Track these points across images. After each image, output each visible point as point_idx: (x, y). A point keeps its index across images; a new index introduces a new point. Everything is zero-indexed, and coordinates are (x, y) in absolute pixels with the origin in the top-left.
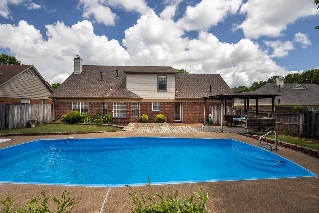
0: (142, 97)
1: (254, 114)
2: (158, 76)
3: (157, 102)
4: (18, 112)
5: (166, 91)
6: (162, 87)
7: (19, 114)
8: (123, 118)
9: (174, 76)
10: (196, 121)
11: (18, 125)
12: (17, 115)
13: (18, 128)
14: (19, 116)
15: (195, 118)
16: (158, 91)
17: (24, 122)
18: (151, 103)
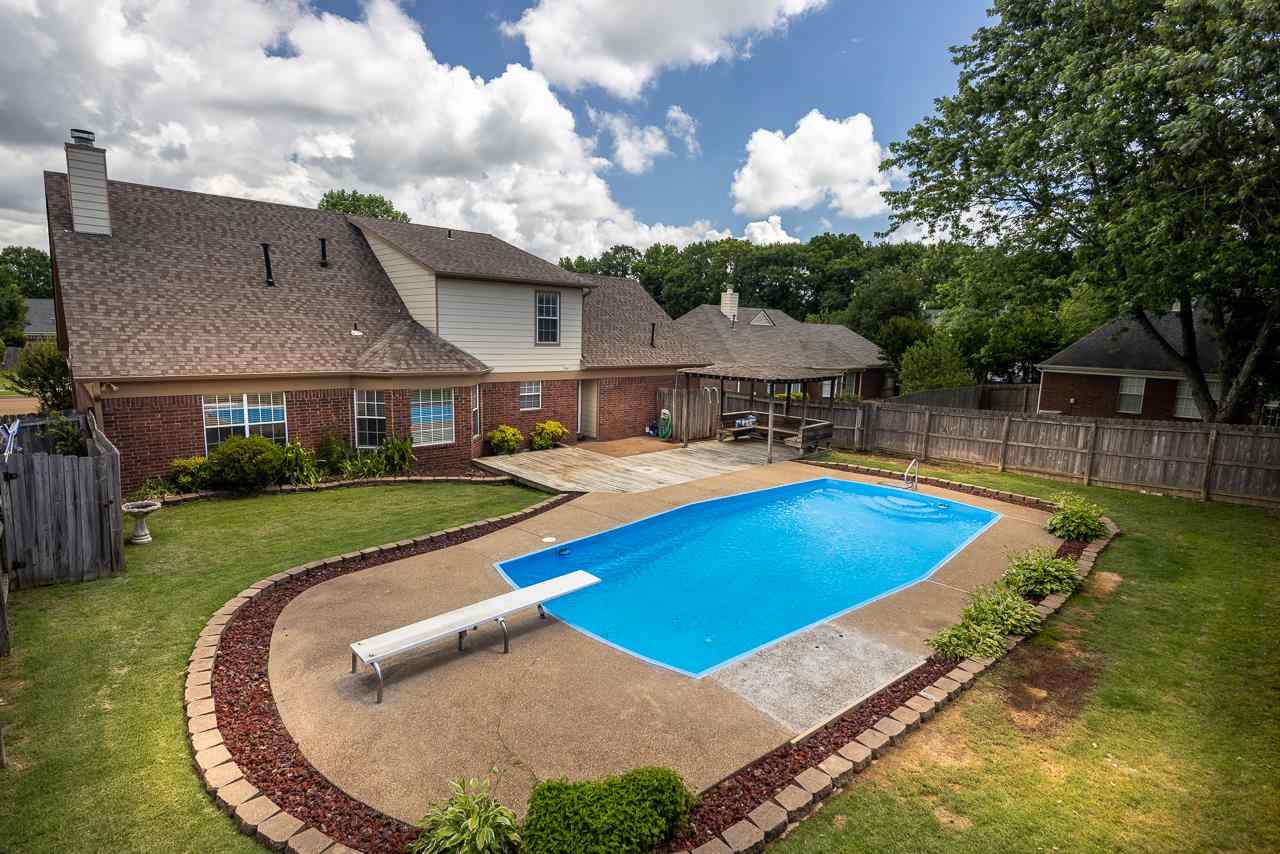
1: (742, 404)
2: (536, 292)
3: (531, 379)
5: (559, 345)
6: (548, 333)
8: (446, 447)
9: (579, 295)
10: (628, 431)
15: (626, 422)
16: (536, 345)
18: (516, 385)
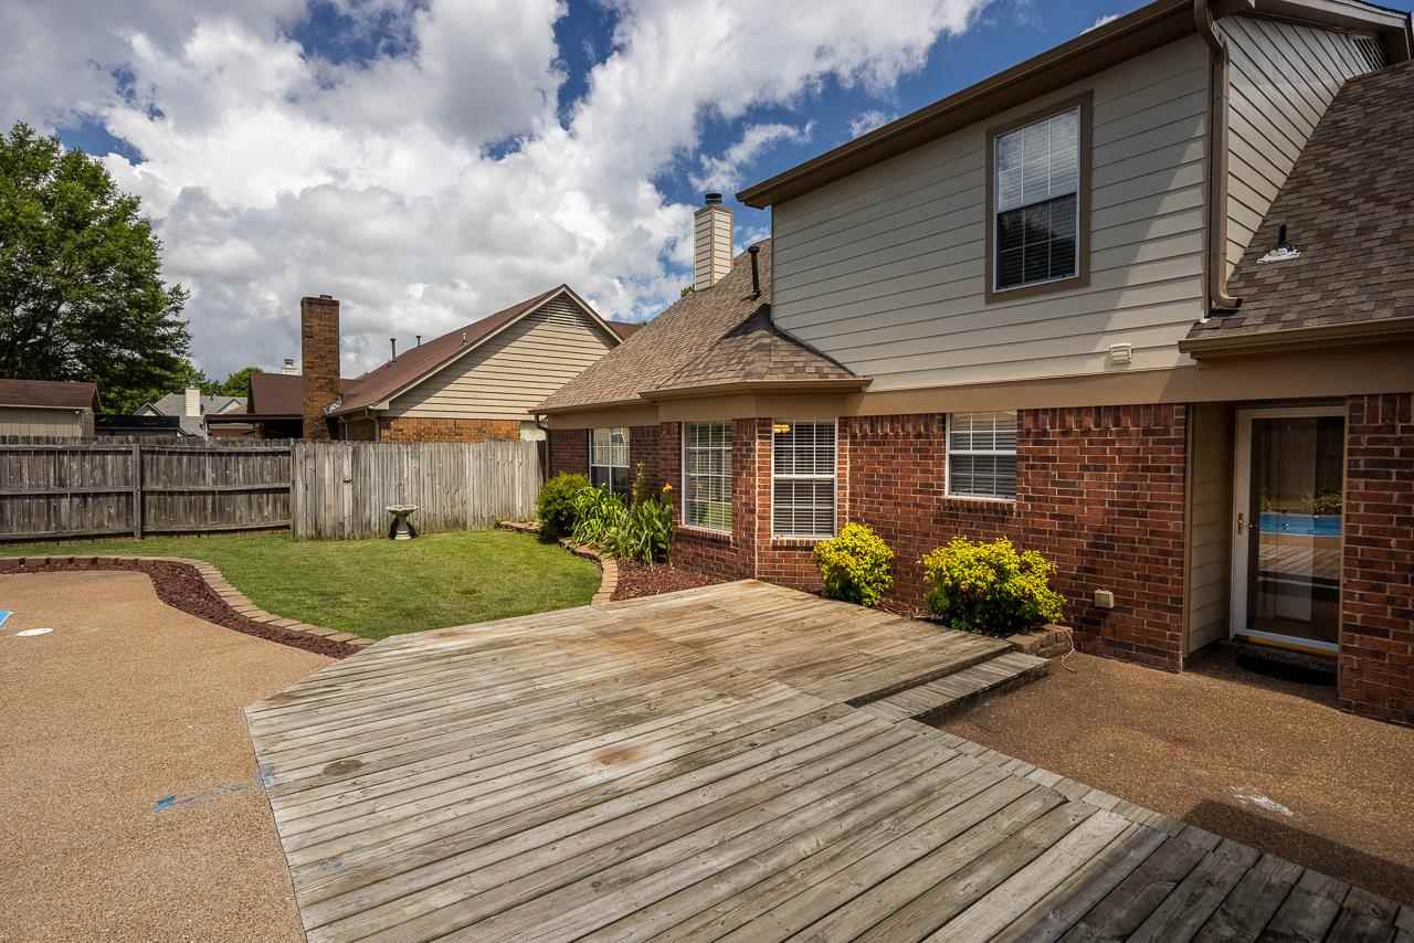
0: (861, 371)
2: (990, 137)
4: (337, 471)
5: (1084, 281)
7: (348, 482)
11: (342, 525)
12: (337, 489)
13: (339, 534)
14: (348, 489)
16: (991, 298)
17: (375, 515)
18: (930, 423)
